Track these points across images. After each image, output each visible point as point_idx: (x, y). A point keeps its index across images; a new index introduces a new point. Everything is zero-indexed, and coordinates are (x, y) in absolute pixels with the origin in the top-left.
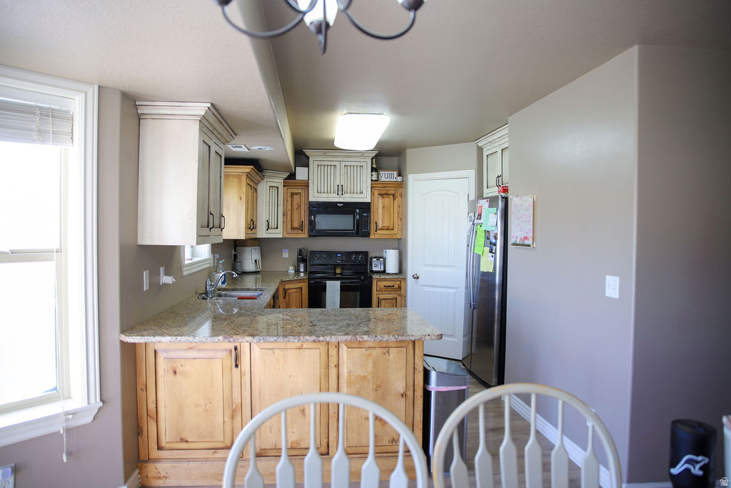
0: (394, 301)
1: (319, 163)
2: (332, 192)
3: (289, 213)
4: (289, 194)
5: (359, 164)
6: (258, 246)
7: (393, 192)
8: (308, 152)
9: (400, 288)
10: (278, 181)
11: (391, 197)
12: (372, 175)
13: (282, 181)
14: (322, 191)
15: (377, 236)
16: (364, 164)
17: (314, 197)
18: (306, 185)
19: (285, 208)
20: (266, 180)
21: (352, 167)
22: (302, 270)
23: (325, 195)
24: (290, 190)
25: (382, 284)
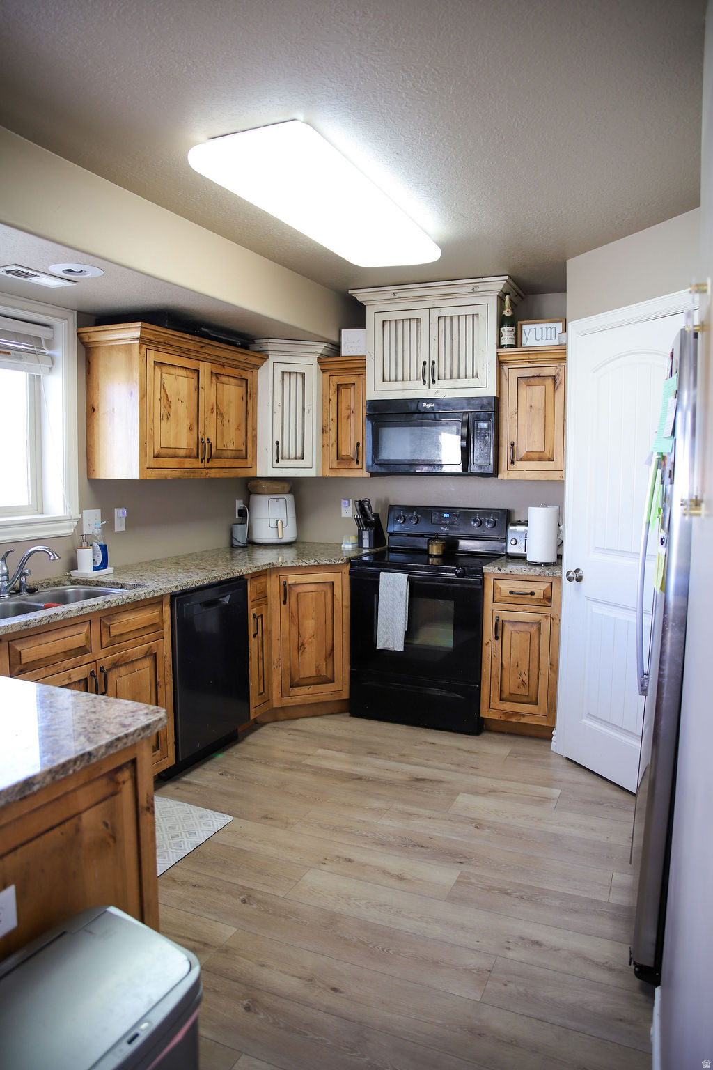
0: (535, 627)
1: (386, 317)
2: (413, 377)
3: (333, 426)
4: (334, 388)
5: (469, 311)
6: (290, 492)
7: (550, 372)
8: (361, 296)
9: (548, 599)
10: (306, 360)
11: (549, 382)
12: (500, 335)
13: (314, 361)
14: (393, 378)
15: (514, 476)
16: (481, 310)
17: (377, 390)
18: (359, 365)
19: (326, 416)
20: (271, 359)
21: (455, 320)
22: (366, 543)
23: (399, 385)
24: (335, 379)
25: (505, 587)
